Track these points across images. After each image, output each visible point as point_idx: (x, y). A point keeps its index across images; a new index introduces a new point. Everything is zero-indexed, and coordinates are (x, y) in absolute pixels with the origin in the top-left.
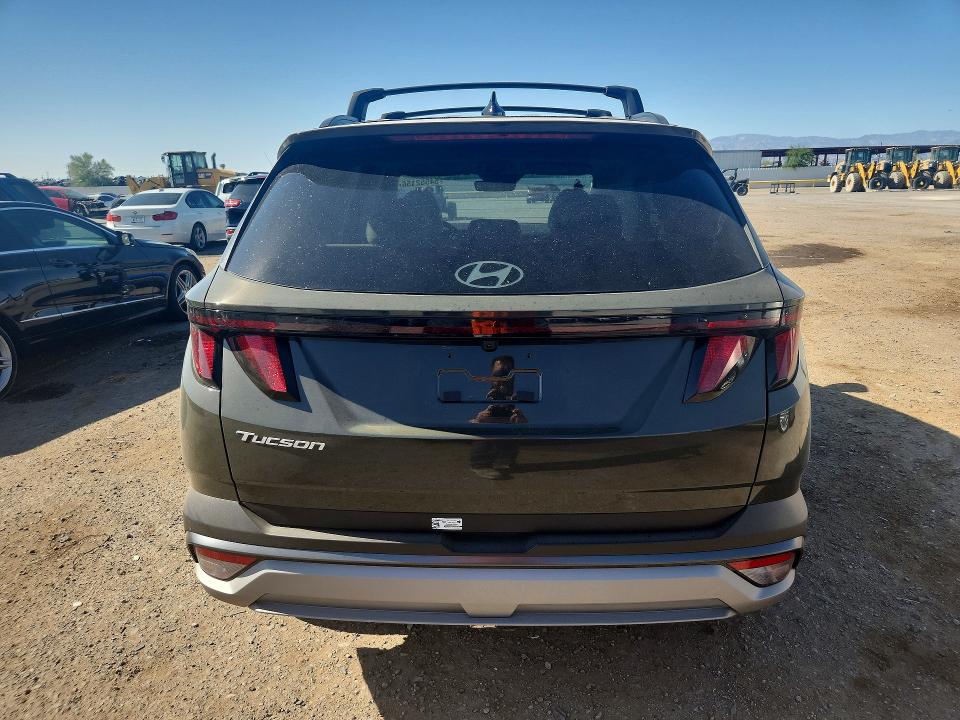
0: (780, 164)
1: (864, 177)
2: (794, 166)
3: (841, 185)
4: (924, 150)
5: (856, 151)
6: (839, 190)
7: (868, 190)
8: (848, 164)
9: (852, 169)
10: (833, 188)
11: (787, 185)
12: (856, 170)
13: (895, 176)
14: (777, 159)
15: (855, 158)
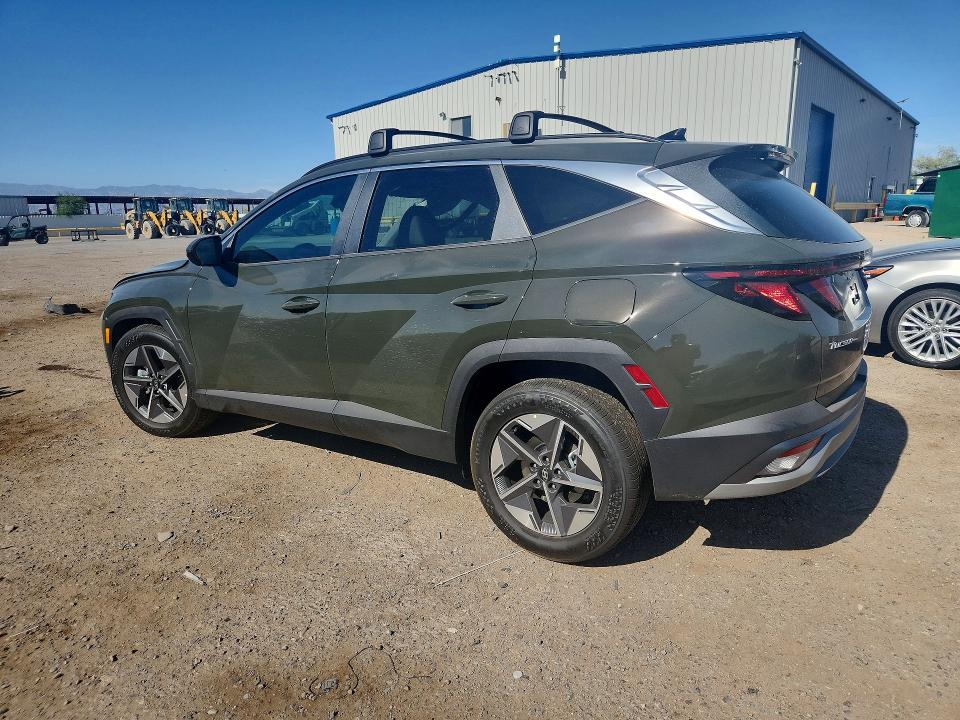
0: (49, 213)
1: (158, 225)
2: (68, 214)
3: (138, 233)
4: (202, 201)
5: (143, 200)
6: (137, 237)
7: (166, 236)
8: (139, 212)
9: (145, 217)
10: (131, 235)
11: (89, 233)
12: (149, 218)
13: (184, 223)
14: (44, 206)
15: (144, 207)
